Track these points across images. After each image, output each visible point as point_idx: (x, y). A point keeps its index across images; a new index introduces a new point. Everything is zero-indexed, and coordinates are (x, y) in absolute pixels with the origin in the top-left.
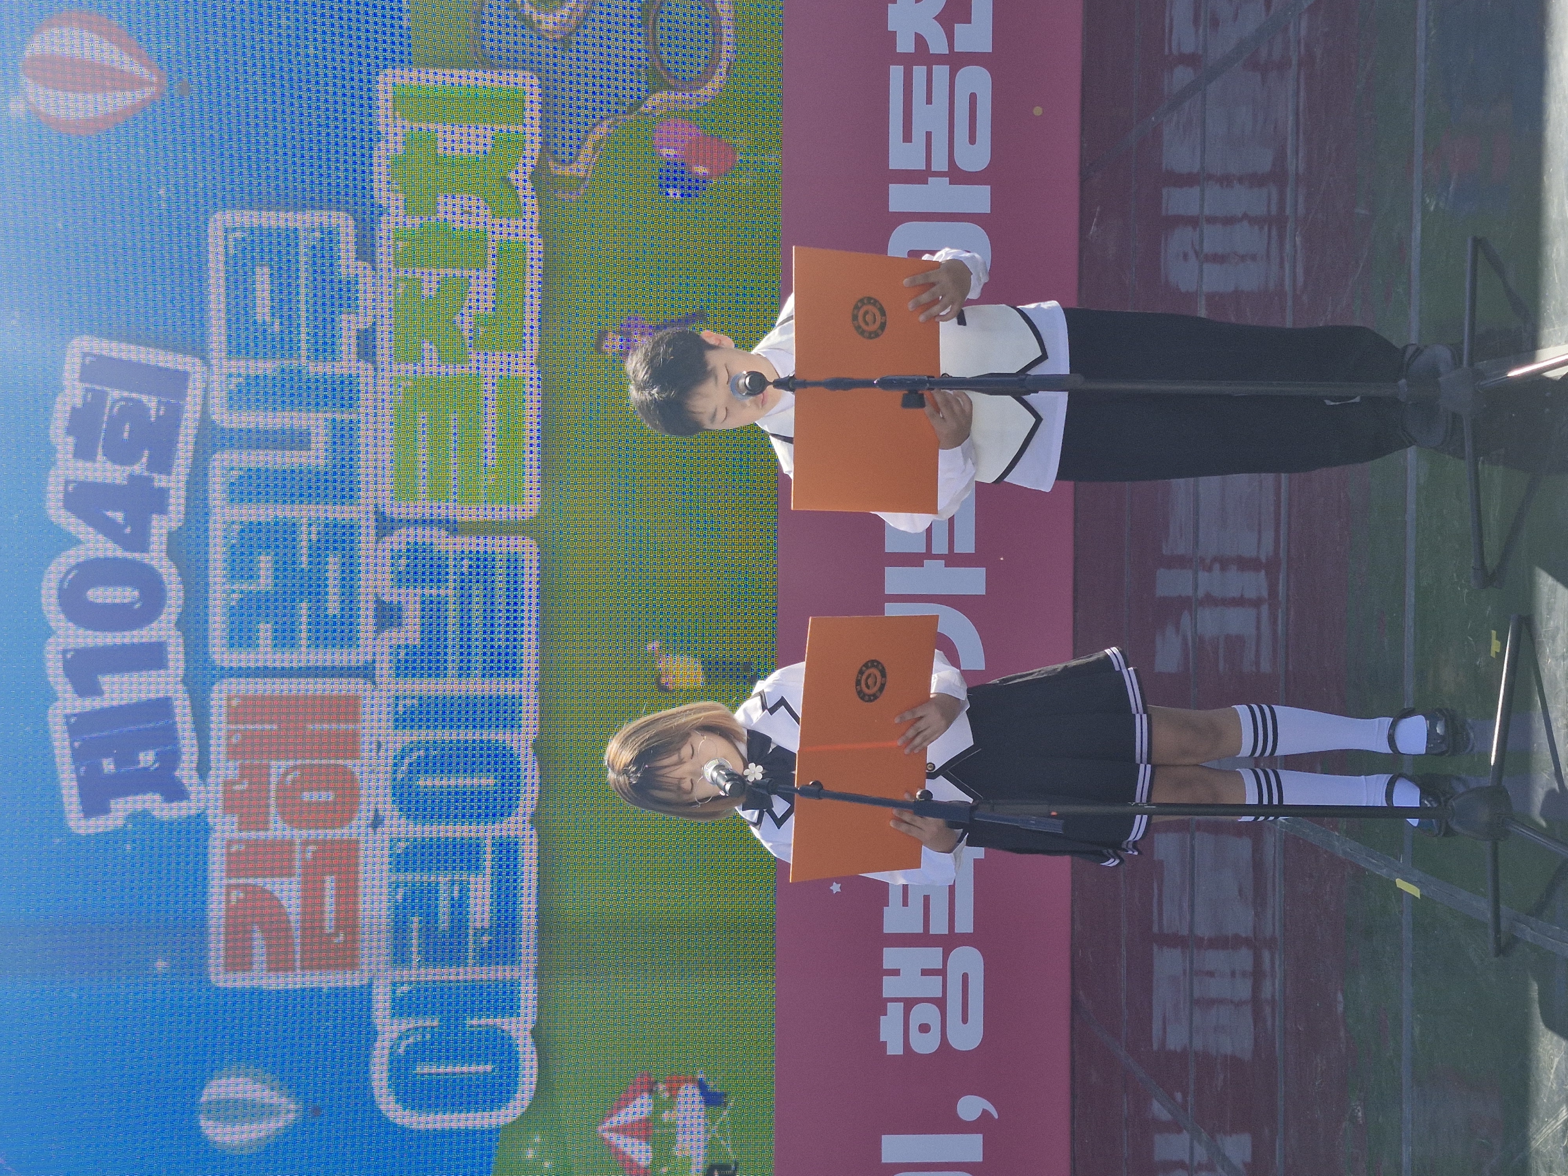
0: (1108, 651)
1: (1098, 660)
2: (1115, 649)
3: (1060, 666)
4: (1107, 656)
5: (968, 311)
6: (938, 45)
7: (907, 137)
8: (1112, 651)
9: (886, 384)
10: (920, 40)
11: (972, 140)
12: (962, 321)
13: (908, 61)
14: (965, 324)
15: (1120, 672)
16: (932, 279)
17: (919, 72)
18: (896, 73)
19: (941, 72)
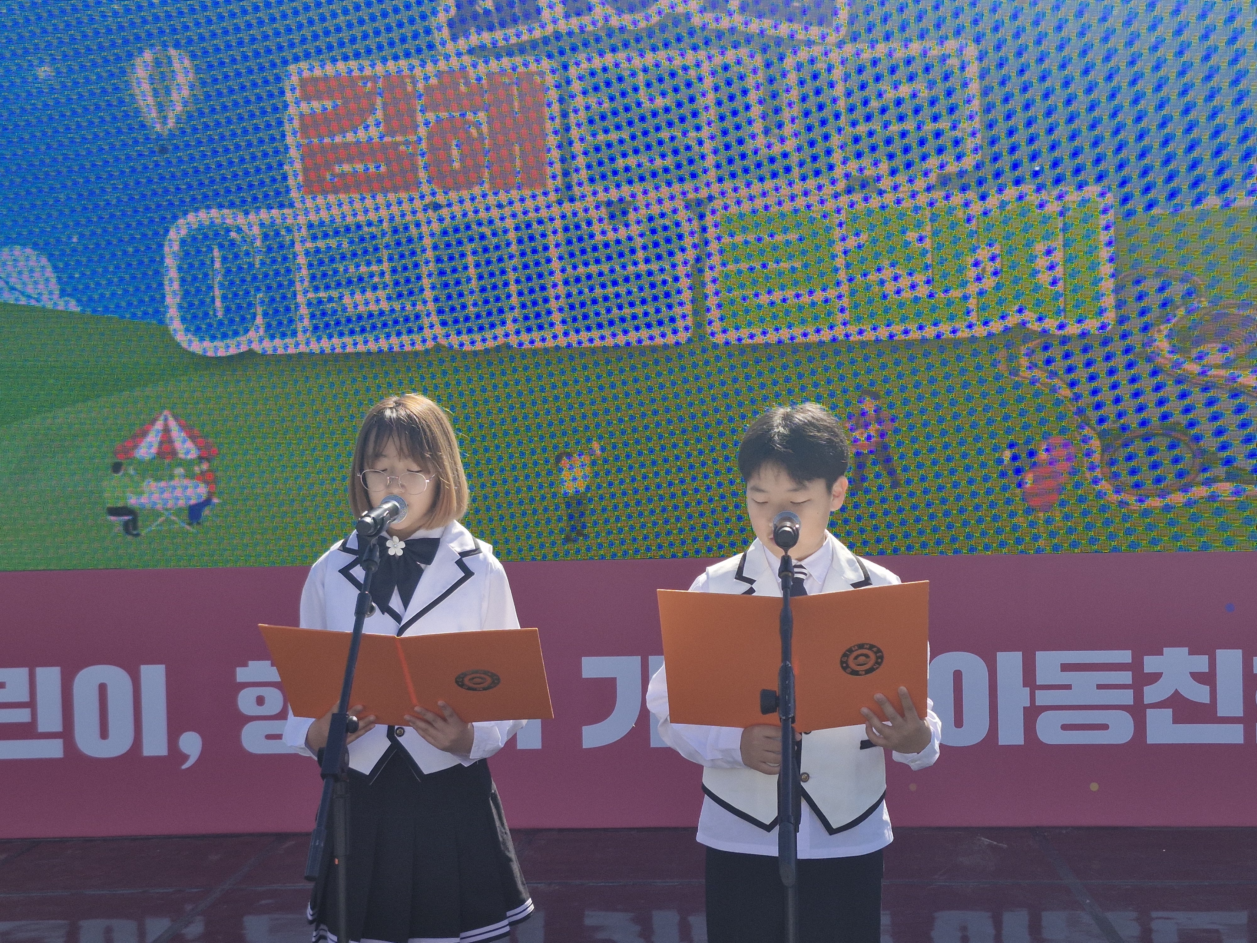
0: (530, 901)
1: (518, 893)
2: (532, 907)
3: (512, 855)
4: (523, 902)
5: (877, 752)
6: (1151, 694)
7: (1066, 667)
8: (529, 905)
9: (786, 673)
10: (1155, 677)
11: (1065, 727)
12: (865, 745)
13: (1136, 667)
14: (862, 748)
15: (505, 918)
16: (907, 714)
17: (1126, 677)
18: (1125, 656)
19: (1127, 697)
